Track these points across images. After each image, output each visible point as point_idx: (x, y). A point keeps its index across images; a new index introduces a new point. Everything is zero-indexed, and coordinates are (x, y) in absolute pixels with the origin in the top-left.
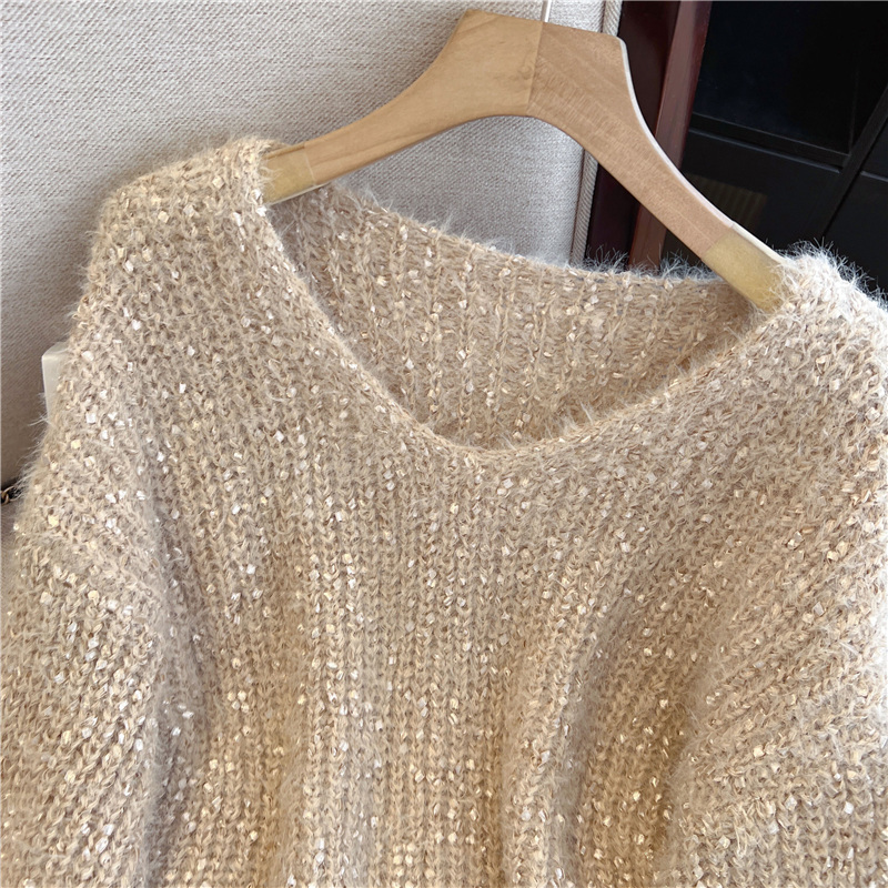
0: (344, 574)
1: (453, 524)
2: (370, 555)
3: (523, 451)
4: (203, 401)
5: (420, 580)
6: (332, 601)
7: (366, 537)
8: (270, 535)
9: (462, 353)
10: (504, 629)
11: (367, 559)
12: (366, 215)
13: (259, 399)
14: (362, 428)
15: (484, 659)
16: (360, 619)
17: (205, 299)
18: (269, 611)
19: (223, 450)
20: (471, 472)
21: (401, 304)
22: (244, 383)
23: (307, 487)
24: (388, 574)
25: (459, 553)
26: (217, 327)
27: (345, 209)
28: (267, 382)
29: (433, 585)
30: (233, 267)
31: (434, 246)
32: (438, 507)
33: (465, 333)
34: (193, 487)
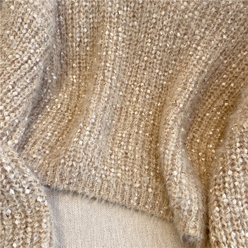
1: (161, 20)
2: (128, 31)
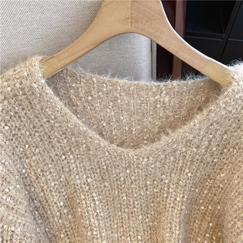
0: (94, 200)
3: (149, 148)
4: (35, 150)
5: (120, 197)
6: (91, 211)
7: (99, 186)
8: (66, 191)
9: (122, 118)
10: (152, 209)
11: (101, 193)
12: (81, 76)
13: (54, 146)
14: (92, 149)
15: (147, 220)
16: (102, 215)
17: (29, 115)
18: (71, 216)
19: (45, 165)
20: (132, 158)
21: (98, 104)
22: (48, 141)
23: (76, 172)
24: (109, 197)
25: (132, 186)
26: (35, 124)
27: (73, 76)
28: (56, 139)
29: (125, 199)
30: (36, 102)
31: (106, 83)
32: (122, 172)
33: (122, 111)
34: (37, 179)
